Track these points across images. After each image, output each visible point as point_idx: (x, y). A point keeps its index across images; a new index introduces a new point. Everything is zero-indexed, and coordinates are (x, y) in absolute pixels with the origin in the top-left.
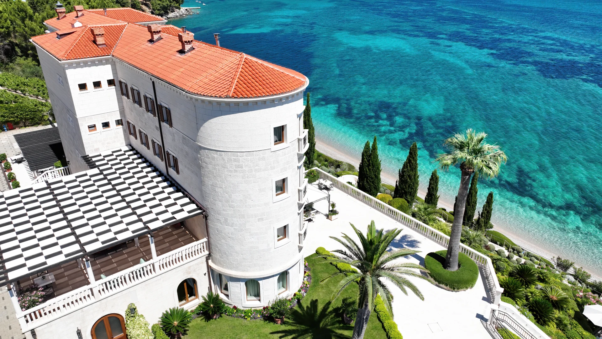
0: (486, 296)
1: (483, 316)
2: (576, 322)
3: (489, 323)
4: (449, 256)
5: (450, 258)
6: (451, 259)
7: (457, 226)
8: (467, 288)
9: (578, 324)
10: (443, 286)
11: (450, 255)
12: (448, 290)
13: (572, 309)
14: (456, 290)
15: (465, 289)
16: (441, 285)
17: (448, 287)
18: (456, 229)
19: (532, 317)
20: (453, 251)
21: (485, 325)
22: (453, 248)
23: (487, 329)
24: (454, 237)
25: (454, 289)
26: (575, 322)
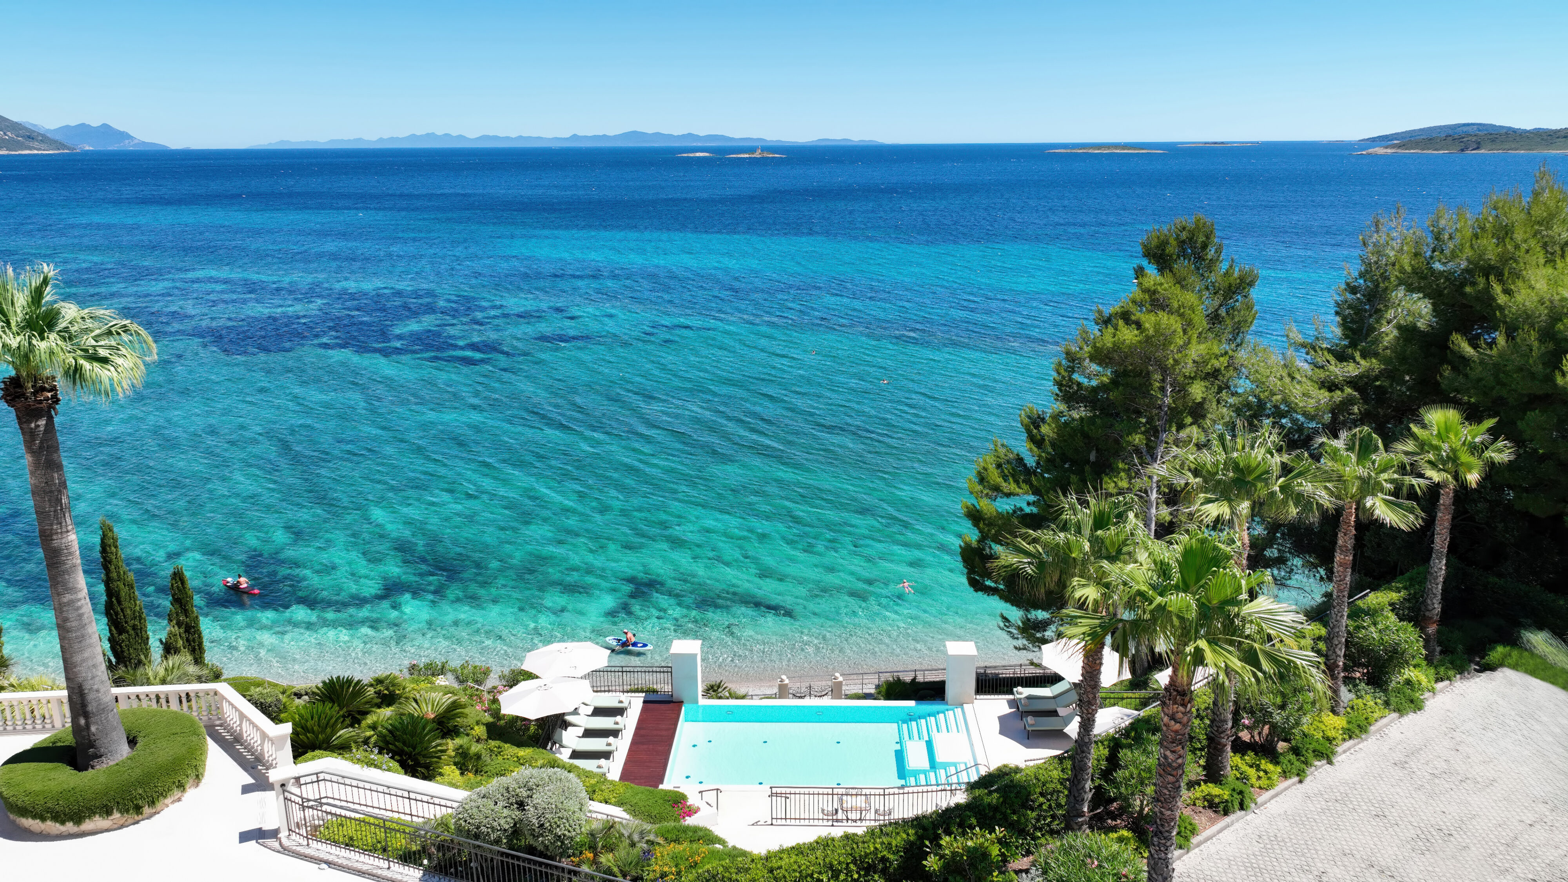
0: (250, 780)
1: (260, 829)
2: (497, 743)
3: (283, 835)
4: (82, 721)
5: (88, 726)
6: (93, 729)
7: (71, 603)
8: (181, 787)
9: (502, 744)
10: (98, 822)
11: (86, 715)
12: (122, 827)
13: (478, 723)
14: (147, 810)
15: (177, 793)
16: (87, 825)
17: (116, 815)
18: (72, 615)
19: (394, 765)
20: (91, 697)
21: (276, 845)
22: (87, 686)
23: (285, 850)
24: (76, 646)
25: (138, 809)
26: (493, 743)
